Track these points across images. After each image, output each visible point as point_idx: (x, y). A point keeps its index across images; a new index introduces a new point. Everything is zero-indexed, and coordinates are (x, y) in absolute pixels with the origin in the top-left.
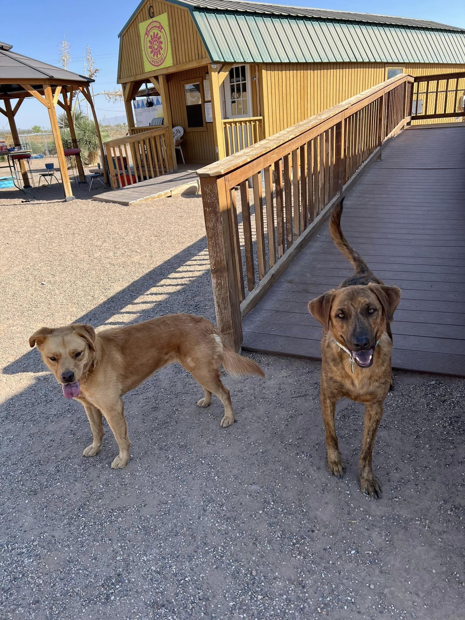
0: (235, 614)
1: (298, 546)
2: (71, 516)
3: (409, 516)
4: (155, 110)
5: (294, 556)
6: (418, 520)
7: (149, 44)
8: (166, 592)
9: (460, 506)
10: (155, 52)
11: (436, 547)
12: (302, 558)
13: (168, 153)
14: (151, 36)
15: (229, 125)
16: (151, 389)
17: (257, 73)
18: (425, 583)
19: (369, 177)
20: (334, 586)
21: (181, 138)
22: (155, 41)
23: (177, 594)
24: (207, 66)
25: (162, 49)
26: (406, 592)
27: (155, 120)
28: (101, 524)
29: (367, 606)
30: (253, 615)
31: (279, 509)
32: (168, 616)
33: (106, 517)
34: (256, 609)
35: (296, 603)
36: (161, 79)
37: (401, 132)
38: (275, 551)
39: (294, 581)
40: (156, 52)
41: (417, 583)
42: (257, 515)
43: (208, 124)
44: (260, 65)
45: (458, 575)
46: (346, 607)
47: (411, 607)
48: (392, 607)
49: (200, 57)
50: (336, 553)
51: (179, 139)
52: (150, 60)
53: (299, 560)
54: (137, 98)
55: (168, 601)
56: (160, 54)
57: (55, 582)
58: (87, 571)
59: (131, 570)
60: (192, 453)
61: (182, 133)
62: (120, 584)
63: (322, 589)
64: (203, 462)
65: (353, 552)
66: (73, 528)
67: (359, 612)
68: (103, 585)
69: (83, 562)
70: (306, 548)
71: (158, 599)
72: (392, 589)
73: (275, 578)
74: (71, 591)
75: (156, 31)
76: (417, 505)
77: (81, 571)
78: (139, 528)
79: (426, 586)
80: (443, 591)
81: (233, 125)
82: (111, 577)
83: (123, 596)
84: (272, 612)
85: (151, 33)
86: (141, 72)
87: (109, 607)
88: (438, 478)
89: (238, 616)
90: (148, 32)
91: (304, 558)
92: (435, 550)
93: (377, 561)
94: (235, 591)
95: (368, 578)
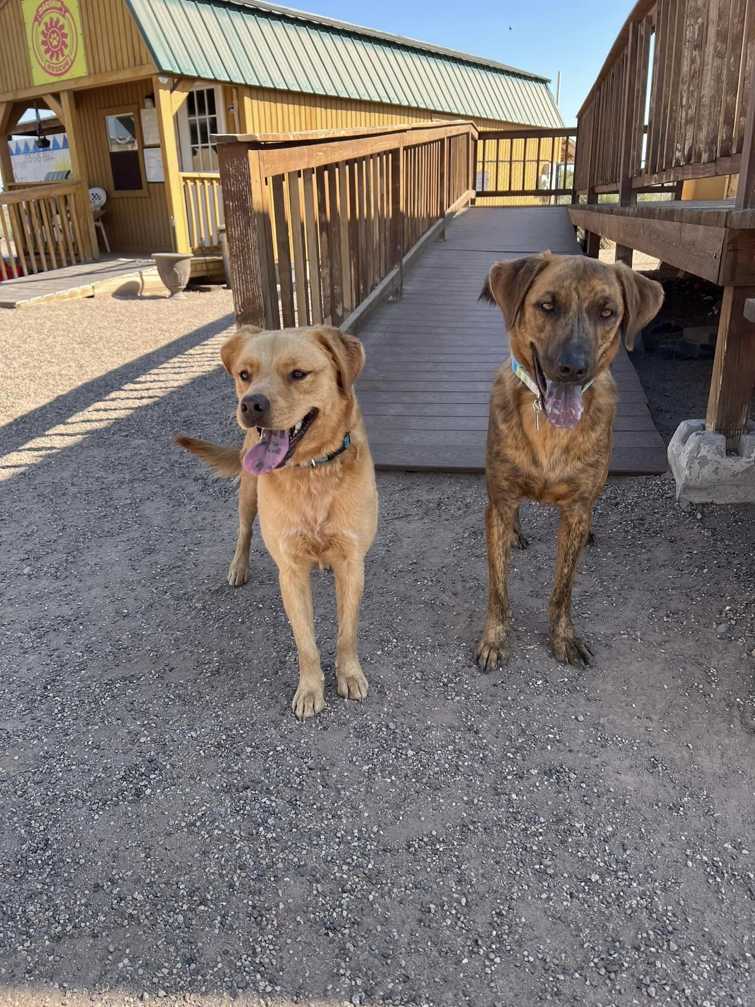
0: (376, 779)
1: (453, 685)
2: (31, 697)
3: (609, 632)
4: (49, 159)
5: (449, 698)
6: (624, 634)
7: (41, 38)
8: (245, 771)
9: (679, 610)
10: (53, 52)
11: (659, 660)
12: (463, 698)
13: (82, 228)
14: (46, 24)
15: (193, 184)
16: (135, 528)
17: (235, 101)
18: (656, 703)
19: (431, 260)
20: (523, 725)
21: (102, 208)
22: (53, 32)
23: (267, 770)
24: (151, 80)
25: (66, 46)
26: (632, 718)
27: (51, 176)
28: (96, 702)
29: (580, 742)
30: (406, 776)
31: (408, 646)
32: (260, 798)
33: (101, 691)
34: (409, 769)
35: (471, 752)
36: (64, 98)
37: (465, 209)
38: (417, 697)
39: (459, 727)
40: (55, 52)
41: (644, 704)
42: (374, 657)
43: (151, 185)
44: (240, 89)
45: (701, 686)
46: (549, 747)
47: (645, 735)
48: (617, 738)
49: (138, 63)
50: (514, 686)
51: (98, 209)
52: (43, 64)
53: (458, 702)
54: (15, 138)
55: (253, 781)
56: (63, 55)
57: (26, 787)
58: (87, 765)
59: (171, 751)
60: (236, 598)
61: (104, 199)
62: (157, 772)
63: (505, 731)
64: (261, 606)
65: (539, 682)
66: (38, 714)
67: (570, 751)
68: (124, 778)
69: (74, 755)
70: (466, 686)
71: (235, 781)
72: (611, 717)
73: (428, 728)
74: (63, 794)
75: (55, 16)
76: (617, 618)
77: (74, 767)
78: (169, 698)
79: (658, 706)
80: (686, 708)
81: (199, 183)
82: (136, 765)
83: (167, 786)
84: (437, 769)
85: (46, 19)
86: (27, 85)
87: (145, 805)
88: (637, 585)
89: (382, 781)
90: (40, 16)
91: (467, 698)
92: (658, 663)
93: (578, 688)
94: (367, 751)
95: (571, 709)
